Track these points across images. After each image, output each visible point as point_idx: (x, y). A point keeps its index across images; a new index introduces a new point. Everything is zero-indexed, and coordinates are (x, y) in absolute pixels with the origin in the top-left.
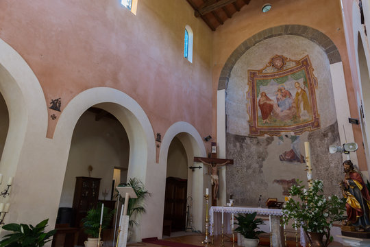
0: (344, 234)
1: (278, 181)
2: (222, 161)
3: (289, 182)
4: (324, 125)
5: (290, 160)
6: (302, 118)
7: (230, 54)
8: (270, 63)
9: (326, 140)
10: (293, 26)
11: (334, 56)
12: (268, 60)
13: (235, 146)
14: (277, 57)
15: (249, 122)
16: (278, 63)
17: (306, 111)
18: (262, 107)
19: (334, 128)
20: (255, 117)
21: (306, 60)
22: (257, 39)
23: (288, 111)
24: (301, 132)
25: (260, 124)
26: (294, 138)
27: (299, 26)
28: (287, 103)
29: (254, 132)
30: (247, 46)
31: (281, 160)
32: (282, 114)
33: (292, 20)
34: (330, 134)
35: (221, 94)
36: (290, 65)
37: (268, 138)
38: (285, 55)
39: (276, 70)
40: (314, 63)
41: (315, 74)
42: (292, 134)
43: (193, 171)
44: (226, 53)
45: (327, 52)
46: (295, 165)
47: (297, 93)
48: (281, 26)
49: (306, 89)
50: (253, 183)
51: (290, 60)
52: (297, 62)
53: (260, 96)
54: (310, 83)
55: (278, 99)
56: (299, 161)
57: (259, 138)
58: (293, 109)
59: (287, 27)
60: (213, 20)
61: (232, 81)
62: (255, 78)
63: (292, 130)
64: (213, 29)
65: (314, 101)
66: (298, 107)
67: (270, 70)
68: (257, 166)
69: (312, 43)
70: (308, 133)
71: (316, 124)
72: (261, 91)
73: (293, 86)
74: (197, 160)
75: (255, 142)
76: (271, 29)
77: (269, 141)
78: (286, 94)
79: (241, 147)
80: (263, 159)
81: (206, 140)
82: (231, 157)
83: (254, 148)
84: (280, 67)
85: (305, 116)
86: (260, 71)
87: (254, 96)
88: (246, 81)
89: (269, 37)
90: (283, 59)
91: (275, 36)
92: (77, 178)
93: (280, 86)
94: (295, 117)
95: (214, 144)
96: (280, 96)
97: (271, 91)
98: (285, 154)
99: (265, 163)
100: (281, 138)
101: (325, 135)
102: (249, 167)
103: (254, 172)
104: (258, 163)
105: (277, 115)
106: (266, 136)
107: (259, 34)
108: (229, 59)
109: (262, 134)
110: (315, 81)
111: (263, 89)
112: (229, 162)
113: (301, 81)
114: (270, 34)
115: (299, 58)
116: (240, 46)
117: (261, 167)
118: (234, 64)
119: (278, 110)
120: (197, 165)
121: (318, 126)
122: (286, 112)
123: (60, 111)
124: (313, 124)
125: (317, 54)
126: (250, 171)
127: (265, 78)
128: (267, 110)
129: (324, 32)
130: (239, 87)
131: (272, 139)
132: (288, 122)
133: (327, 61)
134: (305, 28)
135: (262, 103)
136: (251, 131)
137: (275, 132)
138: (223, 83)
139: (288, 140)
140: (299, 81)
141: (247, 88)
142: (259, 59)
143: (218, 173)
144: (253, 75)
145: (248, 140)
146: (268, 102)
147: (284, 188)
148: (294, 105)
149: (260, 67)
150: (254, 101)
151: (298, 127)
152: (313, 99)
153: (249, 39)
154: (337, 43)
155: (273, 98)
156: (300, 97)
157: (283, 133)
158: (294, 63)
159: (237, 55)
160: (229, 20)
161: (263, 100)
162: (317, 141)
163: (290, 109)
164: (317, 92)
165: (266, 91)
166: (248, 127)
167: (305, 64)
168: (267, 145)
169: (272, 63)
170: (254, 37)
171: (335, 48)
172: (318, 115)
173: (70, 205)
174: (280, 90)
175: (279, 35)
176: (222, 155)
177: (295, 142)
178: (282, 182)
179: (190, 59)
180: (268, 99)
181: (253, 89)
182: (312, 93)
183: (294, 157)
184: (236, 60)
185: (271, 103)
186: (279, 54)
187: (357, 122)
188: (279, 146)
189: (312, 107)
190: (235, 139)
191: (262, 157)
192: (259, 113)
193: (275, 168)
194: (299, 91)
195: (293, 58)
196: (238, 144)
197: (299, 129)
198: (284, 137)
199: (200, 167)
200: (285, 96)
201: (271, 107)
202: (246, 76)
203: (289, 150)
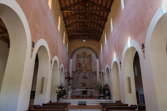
2: (71, 78)
4: (93, 71)
6: (88, 68)
9: (93, 75)
10: (90, 48)
14: (84, 52)
16: (84, 54)
23: (85, 66)
25: (78, 68)
26: (86, 73)
28: (85, 64)
30: (79, 48)
31: (82, 78)
32: (83, 67)
33: (90, 46)
35: (71, 60)
36: (87, 55)
44: (73, 49)
45: (96, 56)
46: (85, 79)
51: (87, 54)
52: (89, 55)
54: (91, 60)
59: (89, 47)
61: (73, 57)
63: (85, 71)
65: (91, 65)
66: (87, 65)
67: (82, 55)
68: (77, 79)
69: (93, 53)
70: (89, 72)
71: (91, 70)
73: (87, 60)
74: (66, 78)
75: (77, 73)
76: (85, 46)
77: (80, 73)
78: (85, 62)
81: (68, 73)
83: (76, 75)
85: (89, 68)
86: (79, 55)
87: (77, 61)
90: (86, 53)
93: (83, 59)
94: (86, 68)
95: (69, 74)
97: (81, 60)
100: (83, 73)
101: (93, 73)
103: (76, 81)
106: (79, 72)
107: (82, 47)
108: (74, 51)
109: (78, 71)
110: (92, 60)
111: (79, 59)
113: (89, 59)
116: (77, 48)
119: (82, 65)
121: (92, 71)
124: (90, 70)
125: (94, 55)
127: (80, 57)
128: (80, 65)
129: (96, 51)
130: (75, 57)
131: (81, 73)
132: (84, 69)
133: (96, 58)
137: (81, 71)
141: (76, 59)
142: (80, 52)
144: (78, 55)
145: (75, 73)
147: (82, 85)
154: (98, 55)
155: (82, 62)
156: (88, 63)
157: (83, 71)
159: (76, 50)
162: (91, 74)
164: (92, 63)
166: (75, 69)
167: (90, 56)
169: (83, 53)
174: (83, 60)
178: (82, 83)
179: (67, 51)
180: (80, 62)
182: (91, 63)
187: (101, 73)
188: (82, 75)
189: (91, 67)
190: (73, 72)
191: (78, 77)
192: (78, 65)
193: (81, 80)
197: (87, 71)
202: (76, 55)
203: (84, 76)
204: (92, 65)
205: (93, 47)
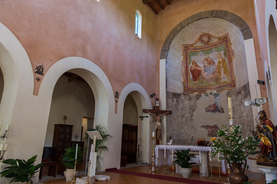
0: (258, 163)
1: (204, 127)
2: (163, 112)
3: (212, 127)
4: (239, 85)
5: (213, 111)
6: (222, 80)
7: (170, 32)
8: (199, 39)
9: (240, 97)
10: (217, 11)
11: (247, 34)
12: (198, 37)
13: (173, 101)
14: (205, 35)
15: (183, 83)
16: (205, 39)
17: (225, 75)
18: (193, 72)
19: (246, 88)
20: (187, 79)
21: (226, 37)
22: (190, 21)
23: (212, 75)
24: (222, 90)
25: (191, 84)
26: (216, 95)
27: (221, 11)
28: (211, 69)
29: (187, 90)
30: (182, 26)
31: (207, 111)
32: (207, 77)
33: (216, 7)
34: (243, 92)
35: (162, 62)
36: (214, 41)
37: (197, 95)
38: (211, 33)
39: (203, 44)
40: (232, 39)
41: (233, 47)
42: (215, 92)
43: (142, 119)
44: (167, 31)
45: (242, 31)
46: (217, 114)
47: (219, 62)
48: (208, 11)
49: (226, 59)
50: (186, 128)
51: (214, 37)
52: (220, 39)
53: (191, 64)
54: (229, 54)
55: (205, 66)
56: (219, 112)
57: (191, 95)
58: (216, 74)
59: (212, 11)
60: (156, 6)
61: (171, 53)
62: (188, 50)
63: (215, 89)
64: (157, 13)
65: (231, 68)
66: (219, 72)
67: (199, 44)
68: (189, 115)
69: (231, 24)
70: (226, 91)
71: (233, 84)
72: (192, 60)
73: (216, 56)
74: (145, 111)
75: (188, 98)
76: (200, 13)
77: (198, 97)
78: (211, 62)
79: (178, 101)
80: (194, 111)
81: (152, 96)
82: (170, 109)
83: (186, 102)
84: (206, 42)
85: (225, 78)
86: (192, 45)
87: (187, 63)
88: (181, 53)
89: (199, 19)
90: (209, 36)
91: (203, 18)
92: (55, 125)
93: (206, 56)
94: (217, 79)
95: (157, 99)
96: (206, 64)
97: (199, 60)
98: (210, 106)
99: (195, 113)
100: (207, 95)
101: (239, 93)
102: (183, 116)
103: (187, 120)
104: (189, 113)
105: (204, 78)
106: (196, 93)
107: (192, 17)
108: (169, 36)
109: (193, 92)
110: (233, 53)
111: (194, 58)
112: (169, 113)
113: (222, 52)
114: (199, 17)
115: (221, 35)
116: (177, 26)
117: (192, 116)
118: (172, 39)
119: (204, 74)
120: (145, 115)
121: (234, 86)
122: (211, 76)
123: (43, 75)
124: (230, 85)
125: (234, 32)
126: (184, 119)
127: (196, 50)
128: (196, 74)
129: (240, 16)
130: (176, 57)
131: (200, 96)
132: (212, 83)
133: (242, 38)
134: (226, 13)
135: (192, 69)
136: (185, 90)
137: (202, 90)
138: (164, 54)
139: (212, 96)
140: (220, 53)
141: (182, 58)
142: (190, 36)
143: (161, 121)
144: (186, 48)
145: (182, 97)
146: (197, 68)
147: (209, 132)
148: (217, 70)
149: (191, 42)
150: (187, 67)
151: (219, 87)
152: (231, 66)
153: (184, 21)
154: (249, 24)
155: (201, 65)
156: (221, 65)
157: (208, 92)
158: (217, 39)
159: (174, 33)
160: (168, 7)
161: (194, 67)
162: (233, 97)
163: (214, 73)
164: (234, 61)
165: (196, 60)
166: (182, 87)
167: (225, 40)
168: (197, 100)
169: (200, 39)
170: (188, 19)
171: (248, 28)
172: (235, 78)
173: (51, 145)
174: (206, 59)
175: (207, 18)
176: (164, 107)
177: (217, 98)
178: (207, 127)
179: (140, 36)
180: (197, 66)
181: (186, 59)
182: (230, 61)
183: (216, 109)
184: (174, 37)
185: (200, 69)
186: (206, 32)
187: (263, 83)
188: (205, 101)
189: (230, 72)
190: (173, 96)
191: (193, 109)
192: (191, 76)
193: (202, 117)
194: (221, 60)
195: (216, 36)
196: (175, 99)
197: (220, 89)
198: (209, 94)
199: (147, 117)
200: (210, 64)
201: (200, 72)
202: (181, 49)
203: (212, 104)
204: (234, 68)
205: (225, 8)
